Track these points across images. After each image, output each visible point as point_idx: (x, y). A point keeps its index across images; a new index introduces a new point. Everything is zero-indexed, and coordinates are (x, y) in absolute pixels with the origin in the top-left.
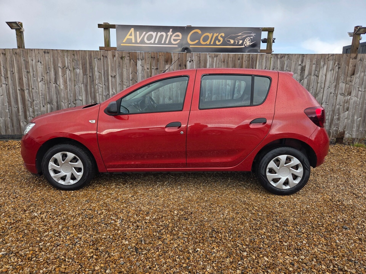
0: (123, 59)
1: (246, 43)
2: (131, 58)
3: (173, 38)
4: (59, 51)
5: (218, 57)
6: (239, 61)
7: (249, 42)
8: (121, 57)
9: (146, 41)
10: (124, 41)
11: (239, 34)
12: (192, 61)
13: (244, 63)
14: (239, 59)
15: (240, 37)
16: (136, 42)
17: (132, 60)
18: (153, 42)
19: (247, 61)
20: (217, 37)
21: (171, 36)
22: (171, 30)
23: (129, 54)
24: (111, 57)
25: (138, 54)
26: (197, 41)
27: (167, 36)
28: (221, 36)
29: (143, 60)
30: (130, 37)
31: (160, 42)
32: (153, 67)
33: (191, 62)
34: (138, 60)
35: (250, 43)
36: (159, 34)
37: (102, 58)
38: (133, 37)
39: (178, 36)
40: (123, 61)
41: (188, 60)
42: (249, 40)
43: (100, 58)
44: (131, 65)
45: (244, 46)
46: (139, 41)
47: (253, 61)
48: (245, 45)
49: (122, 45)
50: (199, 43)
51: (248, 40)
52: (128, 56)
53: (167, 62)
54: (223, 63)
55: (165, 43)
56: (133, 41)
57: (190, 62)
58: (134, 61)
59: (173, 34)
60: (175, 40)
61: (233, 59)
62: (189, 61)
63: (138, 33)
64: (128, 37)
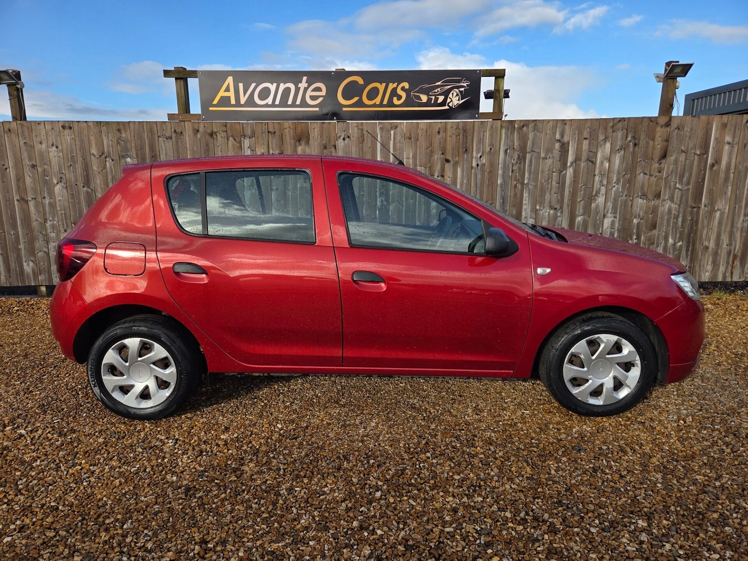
0: (214, 136)
1: (452, 101)
2: (230, 134)
3: (309, 93)
4: (91, 124)
5: (398, 128)
6: (438, 137)
7: (457, 98)
8: (210, 132)
9: (258, 101)
10: (215, 102)
11: (437, 84)
12: (349, 137)
13: (449, 139)
14: (439, 132)
15: (439, 89)
16: (238, 104)
17: (231, 139)
18: (270, 103)
19: (454, 136)
20: (394, 90)
21: (306, 90)
22: (305, 78)
23: (226, 126)
24: (191, 133)
25: (243, 127)
27: (297, 90)
28: (403, 89)
29: (254, 138)
30: (227, 94)
32: (273, 150)
33: (347, 140)
34: (242, 139)
35: (459, 100)
37: (174, 136)
38: (231, 94)
39: (318, 89)
40: (215, 139)
41: (340, 136)
42: (457, 95)
43: (170, 136)
44: (230, 148)
45: (448, 106)
47: (466, 137)
48: (450, 104)
49: (211, 109)
50: (360, 103)
51: (455, 94)
52: (224, 131)
53: (299, 141)
54: (408, 140)
55: (294, 105)
57: (344, 139)
58: (235, 140)
59: (309, 86)
61: (428, 133)
62: (342, 138)
63: (241, 85)
64: (222, 93)
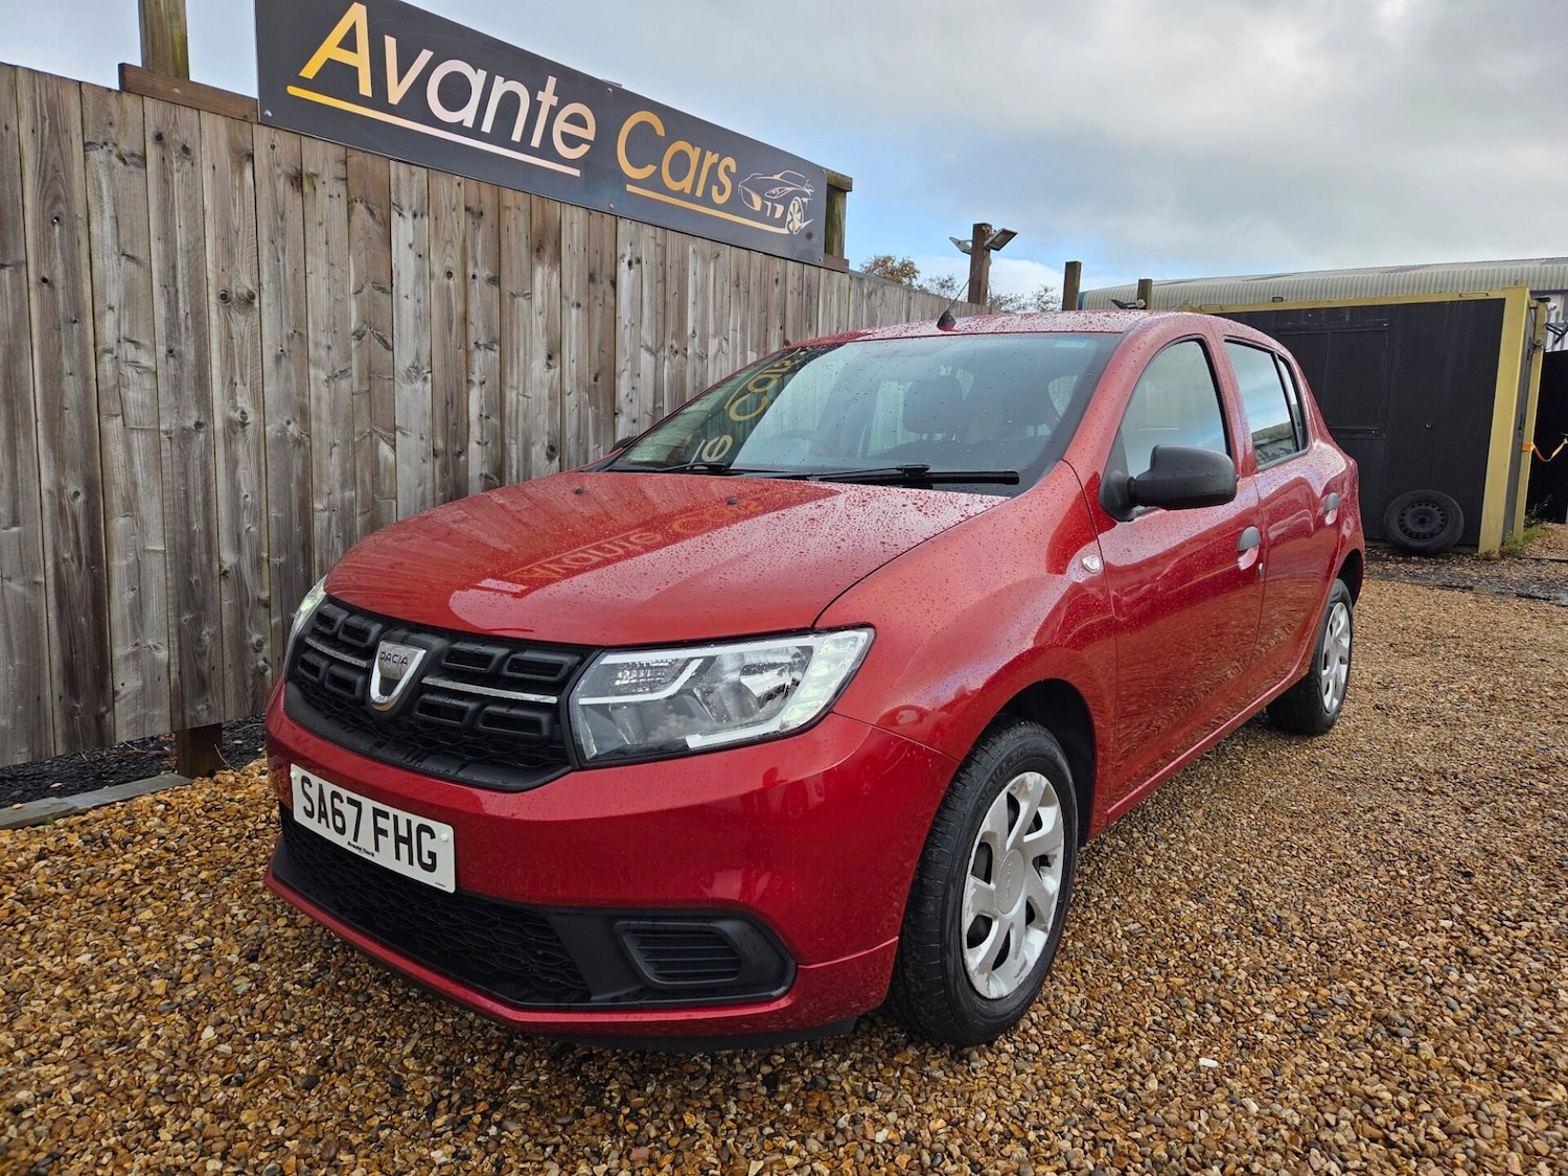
0: (307, 188)
1: (793, 219)
2: (357, 192)
3: (561, 124)
5: (721, 259)
6: (777, 291)
7: (799, 215)
8: (291, 171)
9: (436, 107)
10: (310, 71)
11: (775, 177)
12: (639, 261)
13: (789, 296)
14: (776, 282)
15: (777, 190)
16: (379, 100)
17: (360, 207)
18: (469, 123)
19: (795, 293)
20: (714, 169)
21: (554, 112)
22: (552, 82)
23: (346, 163)
24: (225, 160)
25: (398, 178)
26: (650, 169)
27: (535, 106)
28: (727, 170)
29: (426, 219)
30: (345, 57)
31: (501, 134)
32: (476, 265)
33: (635, 267)
34: (394, 215)
35: (801, 221)
36: (500, 87)
37: (152, 153)
38: (361, 60)
39: (579, 120)
40: (309, 199)
41: (624, 256)
42: (799, 209)
43: (138, 151)
44: (355, 238)
45: (788, 228)
46: (396, 94)
47: (811, 297)
48: (791, 227)
49: (292, 90)
50: (654, 182)
51: (797, 207)
52: (338, 179)
53: (538, 251)
54: (734, 289)
55: (524, 146)
56: (365, 88)
57: (630, 264)
58: (372, 213)
59: (562, 104)
60: (571, 141)
61: (763, 278)
62: (626, 259)
63: (390, 43)
64: (329, 49)
